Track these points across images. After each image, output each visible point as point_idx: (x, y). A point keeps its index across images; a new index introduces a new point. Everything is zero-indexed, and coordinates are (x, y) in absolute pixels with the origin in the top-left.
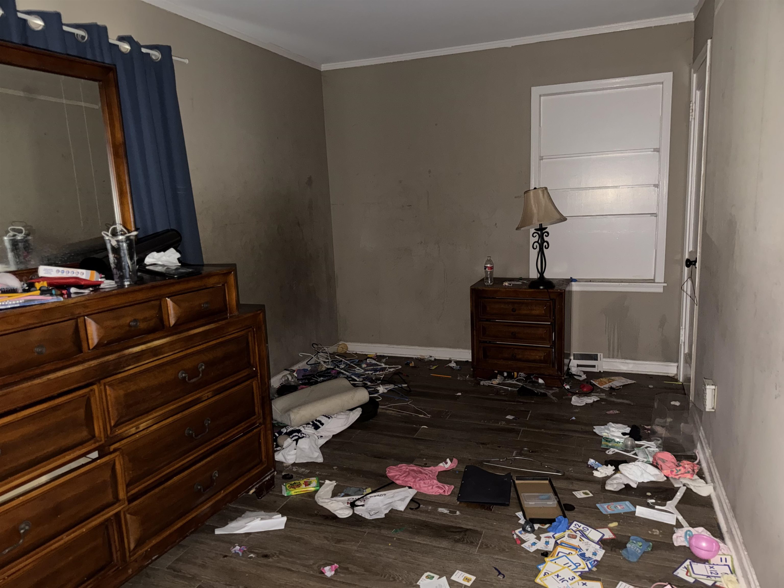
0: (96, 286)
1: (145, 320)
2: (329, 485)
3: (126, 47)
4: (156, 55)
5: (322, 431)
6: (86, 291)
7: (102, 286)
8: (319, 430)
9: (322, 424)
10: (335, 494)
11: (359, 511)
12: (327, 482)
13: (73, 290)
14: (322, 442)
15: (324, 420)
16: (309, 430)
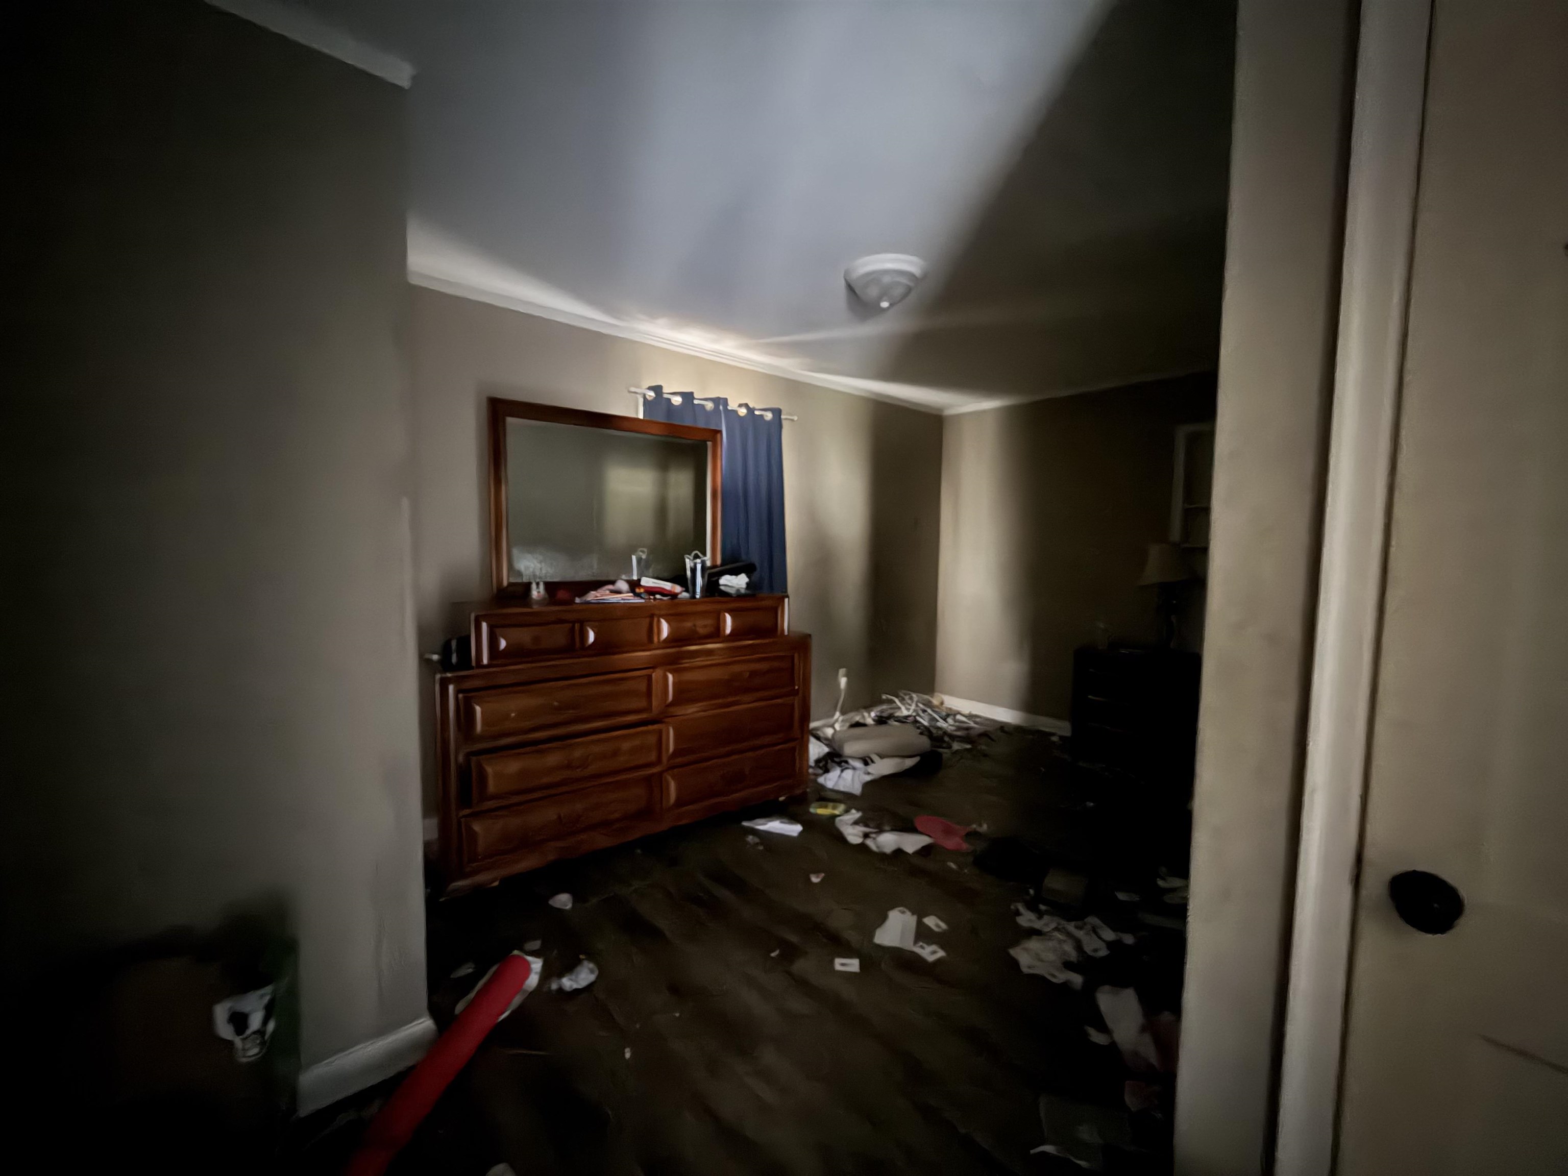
0: (674, 596)
1: (705, 626)
2: (855, 815)
3: (743, 412)
4: (769, 416)
5: (871, 768)
6: (665, 598)
7: (680, 596)
8: (868, 767)
9: (873, 762)
10: (856, 823)
11: (869, 842)
12: (853, 811)
13: (658, 596)
14: (868, 778)
15: (875, 758)
16: (858, 764)
